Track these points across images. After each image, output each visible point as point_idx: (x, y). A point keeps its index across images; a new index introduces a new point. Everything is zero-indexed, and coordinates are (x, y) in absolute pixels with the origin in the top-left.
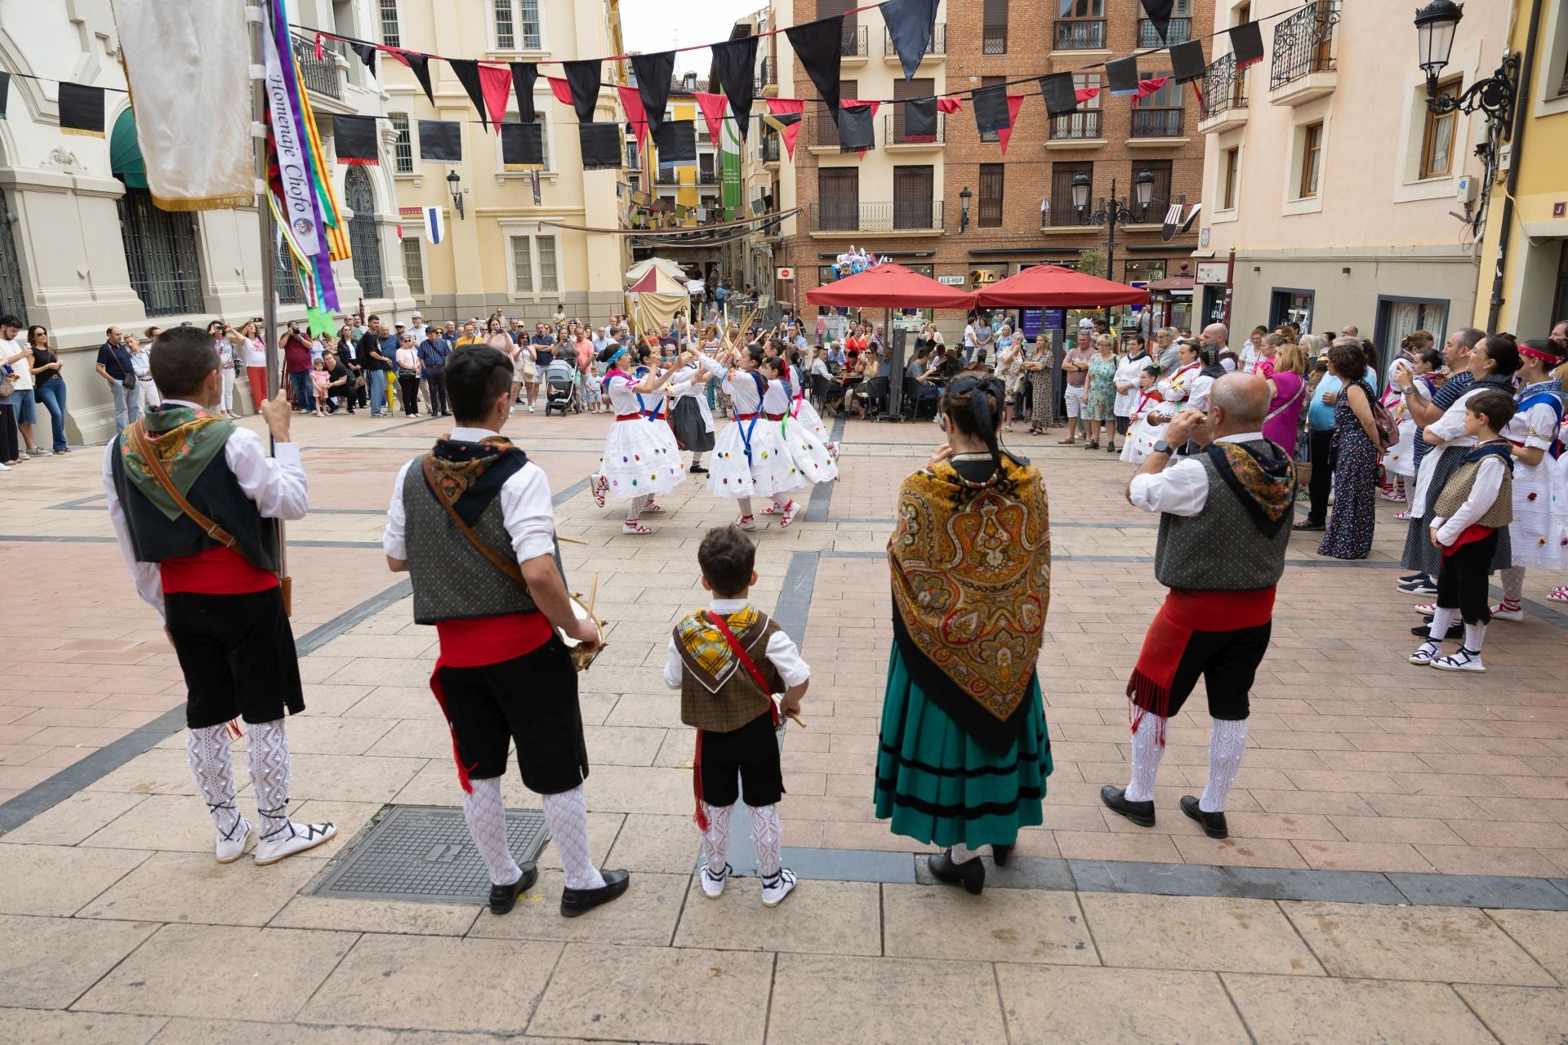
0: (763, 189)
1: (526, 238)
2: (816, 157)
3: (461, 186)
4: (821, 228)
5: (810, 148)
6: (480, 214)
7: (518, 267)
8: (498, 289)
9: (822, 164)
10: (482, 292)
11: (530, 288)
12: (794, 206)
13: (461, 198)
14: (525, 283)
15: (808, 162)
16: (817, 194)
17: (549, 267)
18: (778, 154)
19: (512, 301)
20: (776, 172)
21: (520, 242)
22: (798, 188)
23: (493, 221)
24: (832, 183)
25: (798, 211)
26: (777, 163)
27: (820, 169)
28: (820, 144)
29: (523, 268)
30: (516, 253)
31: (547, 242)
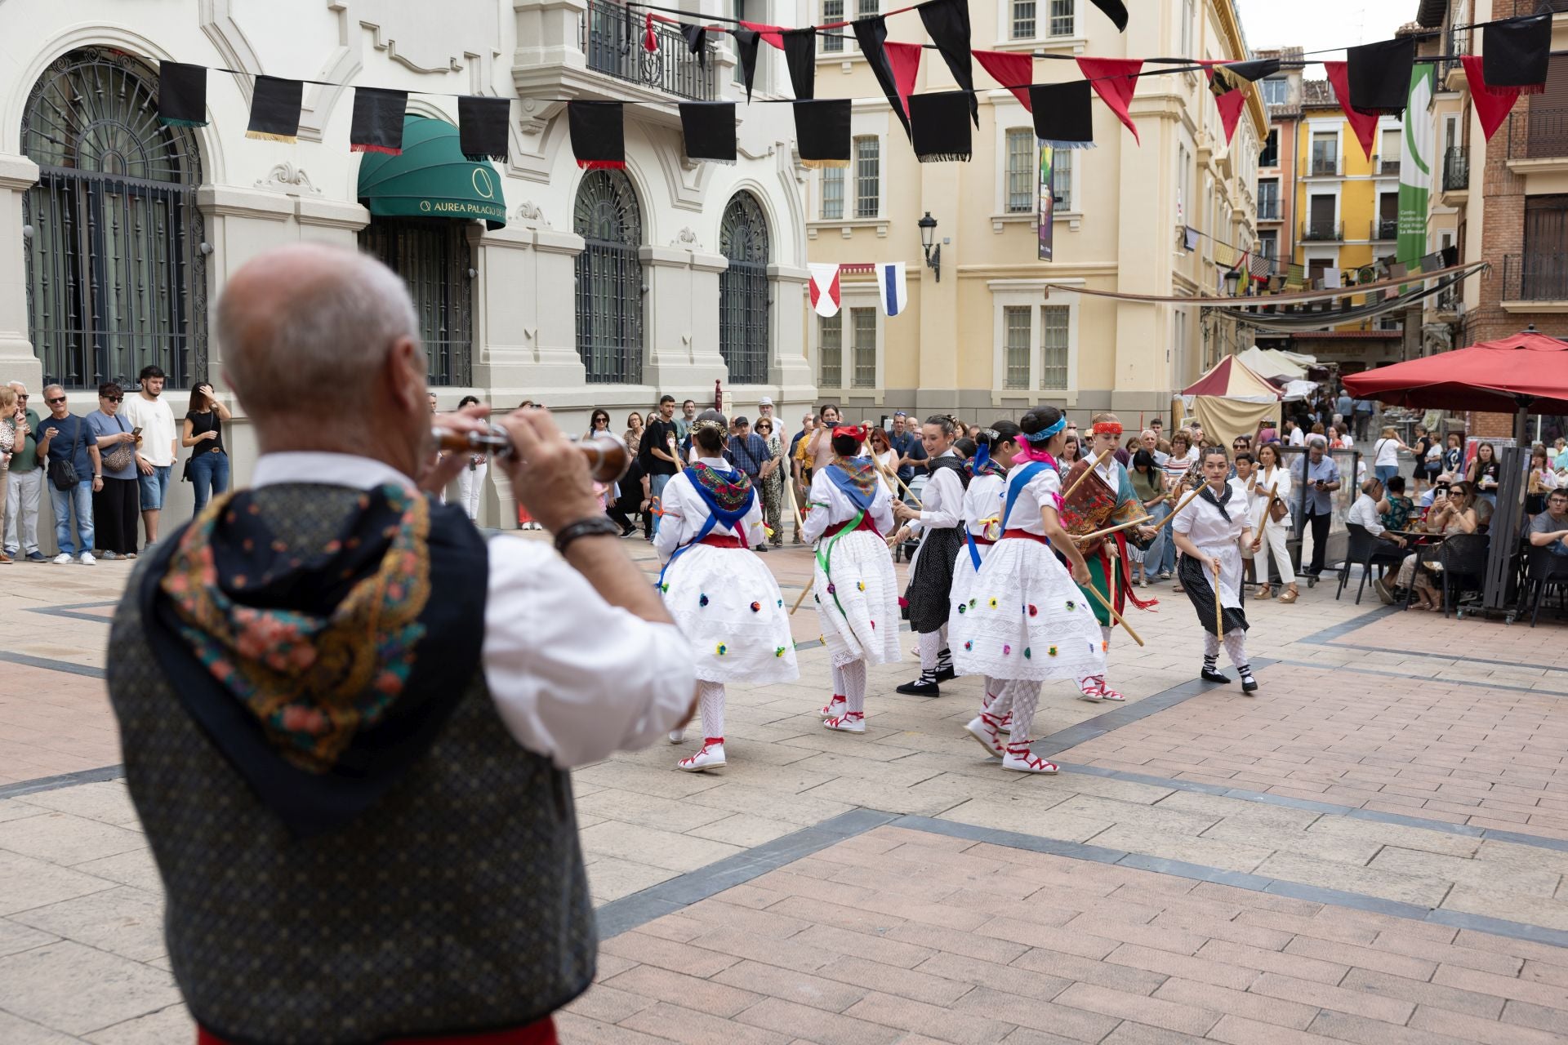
0: (1447, 238)
1: (1026, 311)
2: (1522, 178)
3: (937, 235)
4: (1524, 296)
5: (1510, 164)
6: (963, 275)
7: (1011, 352)
8: (977, 384)
9: (1532, 189)
10: (953, 386)
11: (1026, 384)
12: (1479, 259)
13: (938, 251)
14: (1018, 375)
15: (1506, 187)
16: (1520, 240)
17: (1057, 354)
18: (1466, 179)
19: (997, 402)
20: (1463, 206)
21: (1018, 315)
22: (1485, 230)
23: (980, 285)
24: (1549, 221)
25: (1484, 267)
26: (1463, 193)
27: (1528, 198)
28: (1529, 156)
29: (1018, 354)
30: (1011, 332)
31: (1057, 316)
